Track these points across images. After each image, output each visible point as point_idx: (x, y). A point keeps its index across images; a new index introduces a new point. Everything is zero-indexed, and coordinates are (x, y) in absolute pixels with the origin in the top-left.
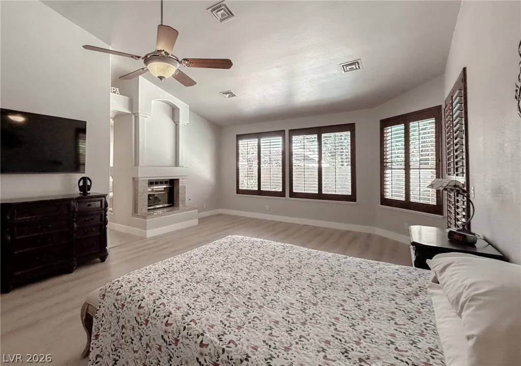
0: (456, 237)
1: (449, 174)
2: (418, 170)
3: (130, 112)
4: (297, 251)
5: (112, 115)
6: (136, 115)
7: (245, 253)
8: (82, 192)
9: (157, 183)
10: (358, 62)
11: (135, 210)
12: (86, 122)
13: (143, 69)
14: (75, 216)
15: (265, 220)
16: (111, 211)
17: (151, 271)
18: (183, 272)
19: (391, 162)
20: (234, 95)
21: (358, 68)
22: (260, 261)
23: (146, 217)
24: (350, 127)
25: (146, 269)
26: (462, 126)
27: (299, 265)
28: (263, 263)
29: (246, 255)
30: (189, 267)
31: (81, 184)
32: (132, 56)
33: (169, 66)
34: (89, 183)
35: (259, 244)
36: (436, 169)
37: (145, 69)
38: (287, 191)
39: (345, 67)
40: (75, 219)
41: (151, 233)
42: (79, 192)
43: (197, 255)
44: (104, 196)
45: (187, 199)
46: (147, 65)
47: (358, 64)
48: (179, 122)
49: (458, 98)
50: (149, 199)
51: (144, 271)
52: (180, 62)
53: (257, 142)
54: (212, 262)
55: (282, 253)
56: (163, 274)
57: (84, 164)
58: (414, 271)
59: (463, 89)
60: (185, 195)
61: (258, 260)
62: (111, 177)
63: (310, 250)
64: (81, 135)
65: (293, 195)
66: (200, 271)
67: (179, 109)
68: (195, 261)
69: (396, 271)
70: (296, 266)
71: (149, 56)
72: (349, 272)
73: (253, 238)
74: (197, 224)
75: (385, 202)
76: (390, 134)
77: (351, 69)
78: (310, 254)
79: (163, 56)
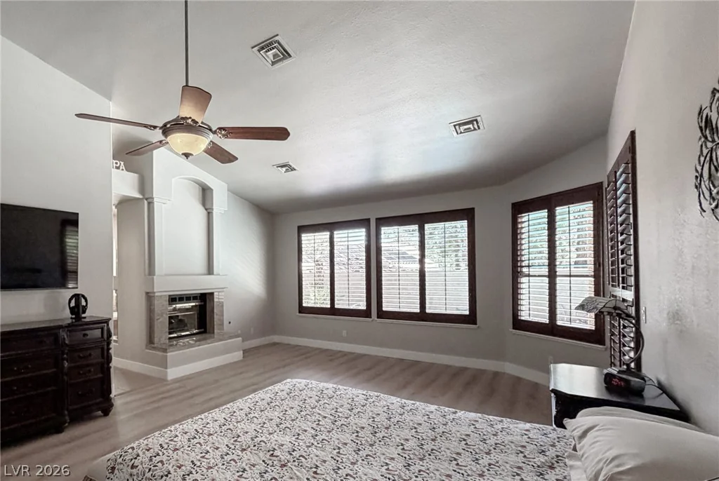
0: (615, 381)
1: (613, 286)
2: (569, 278)
3: (141, 197)
4: (385, 403)
5: (115, 201)
6: (149, 200)
7: (310, 406)
8: (74, 316)
9: (181, 299)
10: (476, 120)
11: (150, 341)
12: (78, 214)
13: (161, 142)
14: (66, 351)
15: (340, 351)
16: (115, 341)
17: (177, 433)
18: (222, 434)
19: (529, 266)
20: (293, 169)
21: (476, 127)
22: (332, 417)
23: (166, 349)
24: (467, 214)
25: (171, 431)
26: (629, 217)
27: (386, 423)
28: (336, 421)
29: (312, 408)
30: (231, 427)
31: (73, 304)
32: (146, 126)
33: (198, 138)
34: (84, 303)
35: (330, 392)
36: (594, 276)
37: (164, 142)
38: (374, 308)
39: (457, 127)
40: (65, 356)
41: (173, 373)
42: (70, 316)
43: (242, 410)
44: (107, 321)
45: (226, 322)
46: (166, 137)
47: (477, 123)
48: (213, 209)
49: (624, 176)
50: (170, 323)
51: (167, 432)
52: (214, 133)
53: (328, 237)
54: (264, 420)
55: (363, 406)
56: (195, 438)
57: (76, 272)
58: (552, 431)
59: (630, 161)
60: (223, 315)
61: (329, 416)
62: (114, 291)
63: (404, 401)
64: (69, 228)
65: (382, 314)
66: (247, 433)
67: (212, 190)
68: (240, 418)
69: (526, 433)
70: (382, 425)
71: (168, 126)
72: (458, 434)
73: (322, 384)
74: (241, 358)
75: (519, 324)
76: (526, 224)
77: (468, 130)
78: (403, 407)
79: (191, 125)
